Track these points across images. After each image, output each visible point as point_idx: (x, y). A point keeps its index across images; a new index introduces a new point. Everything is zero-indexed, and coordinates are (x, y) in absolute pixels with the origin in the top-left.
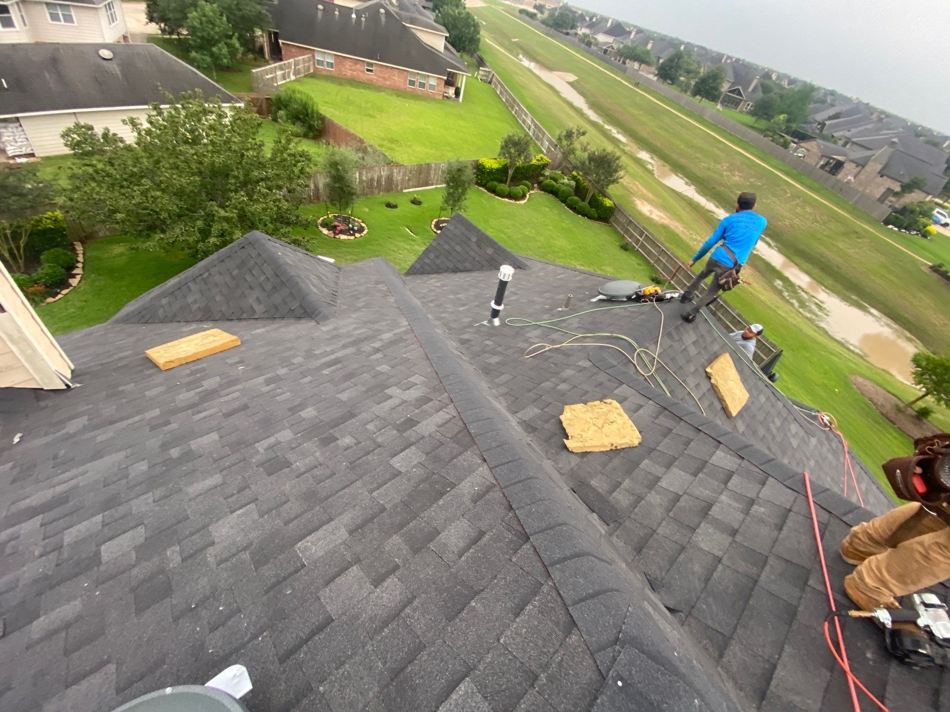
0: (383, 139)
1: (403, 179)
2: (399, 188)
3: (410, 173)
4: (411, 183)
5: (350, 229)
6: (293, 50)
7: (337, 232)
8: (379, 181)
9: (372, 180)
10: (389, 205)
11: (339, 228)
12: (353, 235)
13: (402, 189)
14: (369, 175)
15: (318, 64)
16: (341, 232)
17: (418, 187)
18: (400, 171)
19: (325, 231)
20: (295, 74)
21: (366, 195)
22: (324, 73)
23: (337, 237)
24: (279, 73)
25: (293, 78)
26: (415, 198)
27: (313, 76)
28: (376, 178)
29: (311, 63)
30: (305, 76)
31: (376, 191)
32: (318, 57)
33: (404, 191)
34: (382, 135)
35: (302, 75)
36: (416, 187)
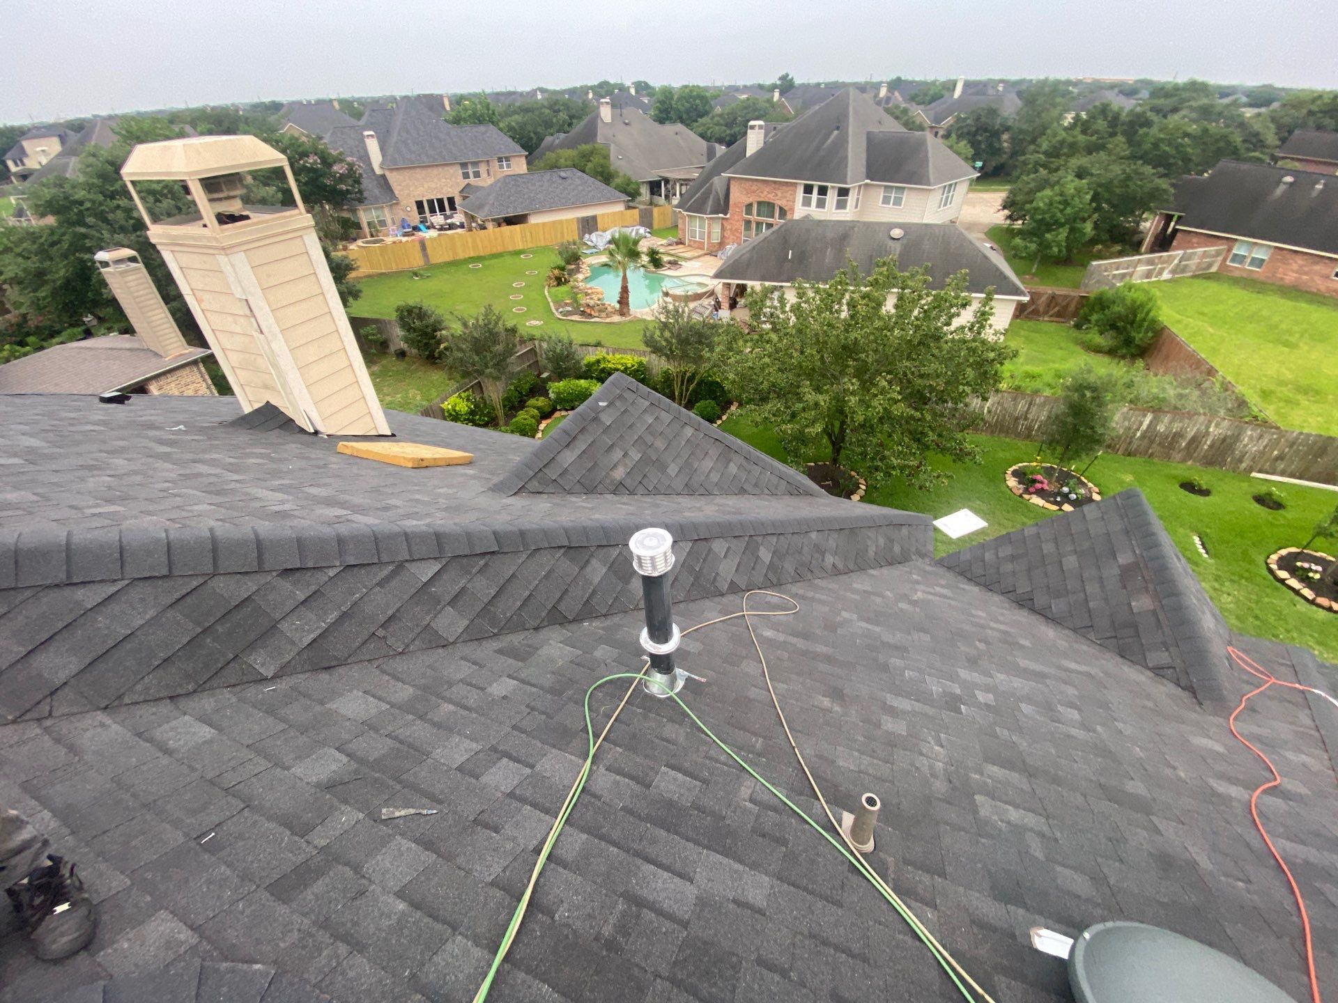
0: (1282, 383)
1: (1262, 453)
2: (1244, 465)
3: (1291, 447)
4: (1281, 466)
5: (1059, 493)
6: (1195, 240)
7: (1032, 490)
8: (1195, 441)
9: (1179, 435)
10: (1189, 487)
11: (1038, 486)
12: (1059, 504)
13: (1251, 469)
14: (1176, 427)
15: (1233, 260)
16: (1041, 493)
17: (1300, 478)
18: (1261, 437)
19: (1012, 482)
20: (1173, 272)
21: (1151, 456)
22: (1237, 274)
23: (1026, 496)
24: (1142, 268)
25: (1166, 276)
26: (1270, 494)
27: (1208, 277)
28: (1189, 436)
29: (1220, 258)
30: (1194, 277)
31: (1178, 456)
32: (1238, 250)
33: (1254, 474)
34: (1289, 376)
35: (1190, 274)
36: (1292, 476)
